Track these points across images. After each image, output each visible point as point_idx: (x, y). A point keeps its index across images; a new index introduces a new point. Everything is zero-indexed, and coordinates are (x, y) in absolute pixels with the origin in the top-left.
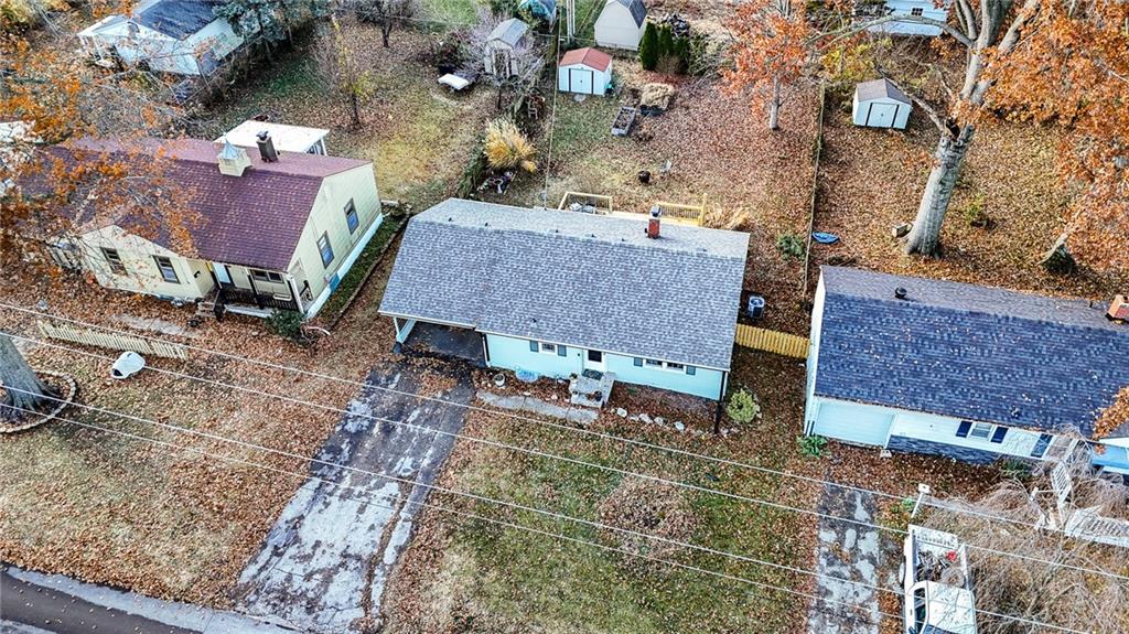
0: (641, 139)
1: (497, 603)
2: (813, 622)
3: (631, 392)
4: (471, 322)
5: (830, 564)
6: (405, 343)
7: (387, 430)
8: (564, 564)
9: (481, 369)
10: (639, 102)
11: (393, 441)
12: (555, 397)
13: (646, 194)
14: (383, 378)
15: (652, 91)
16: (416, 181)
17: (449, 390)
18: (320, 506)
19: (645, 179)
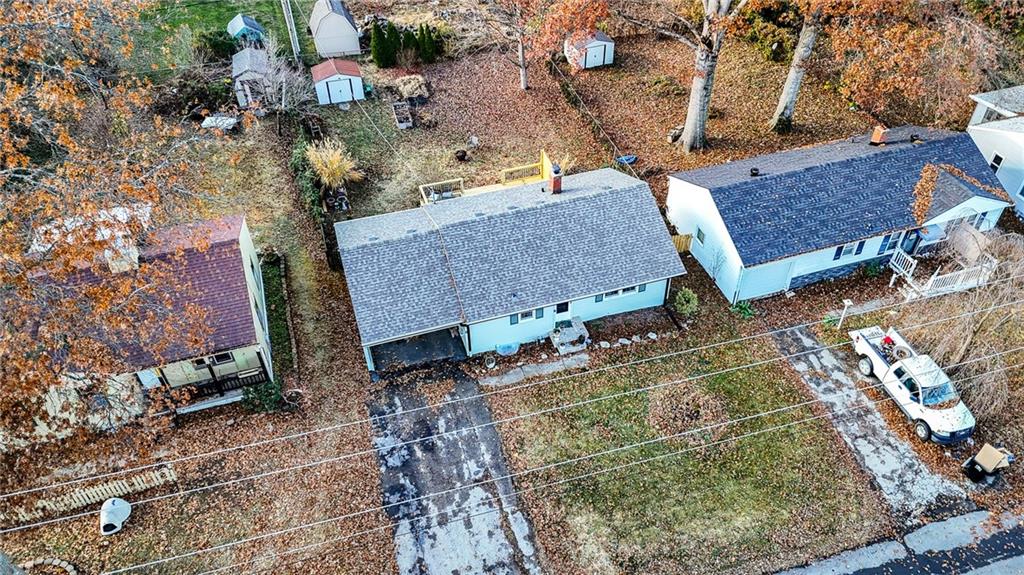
0: (429, 127)
3: (597, 326)
5: (818, 385)
7: (430, 448)
9: (465, 361)
11: (442, 454)
12: (544, 356)
14: (385, 408)
15: (405, 84)
17: (453, 390)
18: (428, 542)
19: (462, 157)
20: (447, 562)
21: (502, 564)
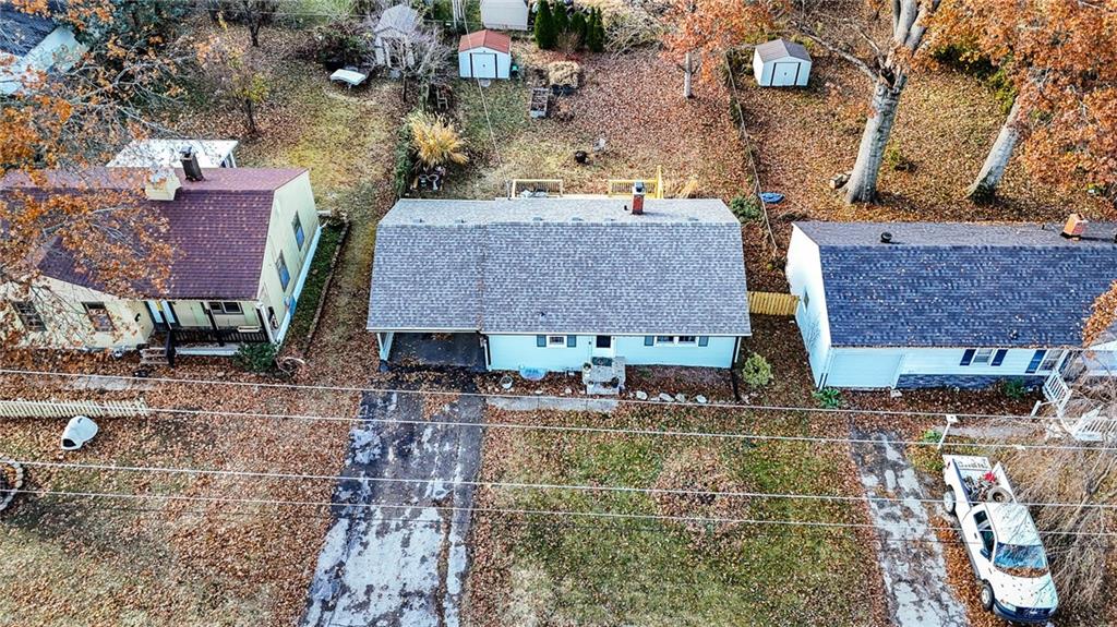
0: (562, 120)
1: (582, 610)
2: (884, 565)
3: (643, 373)
4: (474, 326)
5: (881, 506)
6: (389, 359)
7: (404, 455)
8: (637, 558)
9: (481, 375)
10: (548, 82)
11: (413, 464)
12: (569, 391)
13: (588, 174)
14: (379, 401)
15: (557, 70)
16: (342, 186)
17: (455, 402)
18: (358, 548)
19: (581, 159)
20: (367, 574)
21: (420, 594)
